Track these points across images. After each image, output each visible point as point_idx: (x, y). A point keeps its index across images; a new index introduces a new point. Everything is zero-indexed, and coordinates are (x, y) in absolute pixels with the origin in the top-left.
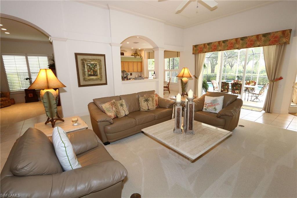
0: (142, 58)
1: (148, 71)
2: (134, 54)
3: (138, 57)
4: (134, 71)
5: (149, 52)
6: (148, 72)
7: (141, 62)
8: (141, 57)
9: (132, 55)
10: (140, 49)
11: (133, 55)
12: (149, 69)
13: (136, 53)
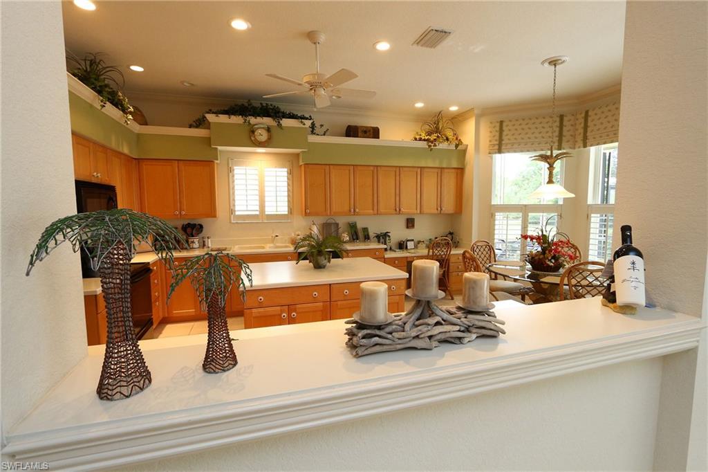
0: (464, 151)
1: (491, 212)
2: (428, 135)
3: (443, 146)
4: (426, 210)
5: (501, 122)
6: (493, 216)
7: (460, 171)
8: (457, 146)
9: (416, 139)
10: (454, 109)
11: (420, 139)
12: (496, 201)
13: (437, 130)
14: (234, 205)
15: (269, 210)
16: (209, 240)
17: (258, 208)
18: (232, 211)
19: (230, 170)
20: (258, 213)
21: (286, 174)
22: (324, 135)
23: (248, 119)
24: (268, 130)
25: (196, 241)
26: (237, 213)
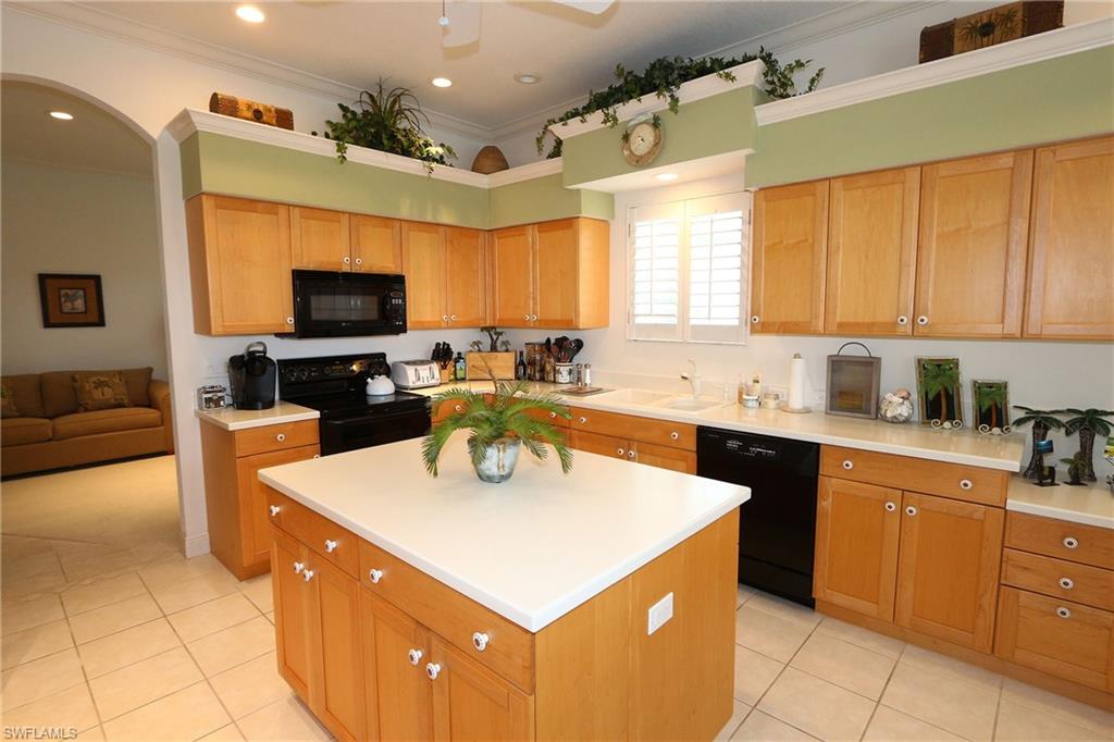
14: (633, 305)
15: (698, 317)
16: (588, 371)
17: (674, 309)
18: (630, 316)
19: (630, 231)
20: (674, 321)
21: (738, 224)
22: (810, 89)
23: (611, 111)
24: (656, 123)
25: (564, 369)
26: (638, 320)
